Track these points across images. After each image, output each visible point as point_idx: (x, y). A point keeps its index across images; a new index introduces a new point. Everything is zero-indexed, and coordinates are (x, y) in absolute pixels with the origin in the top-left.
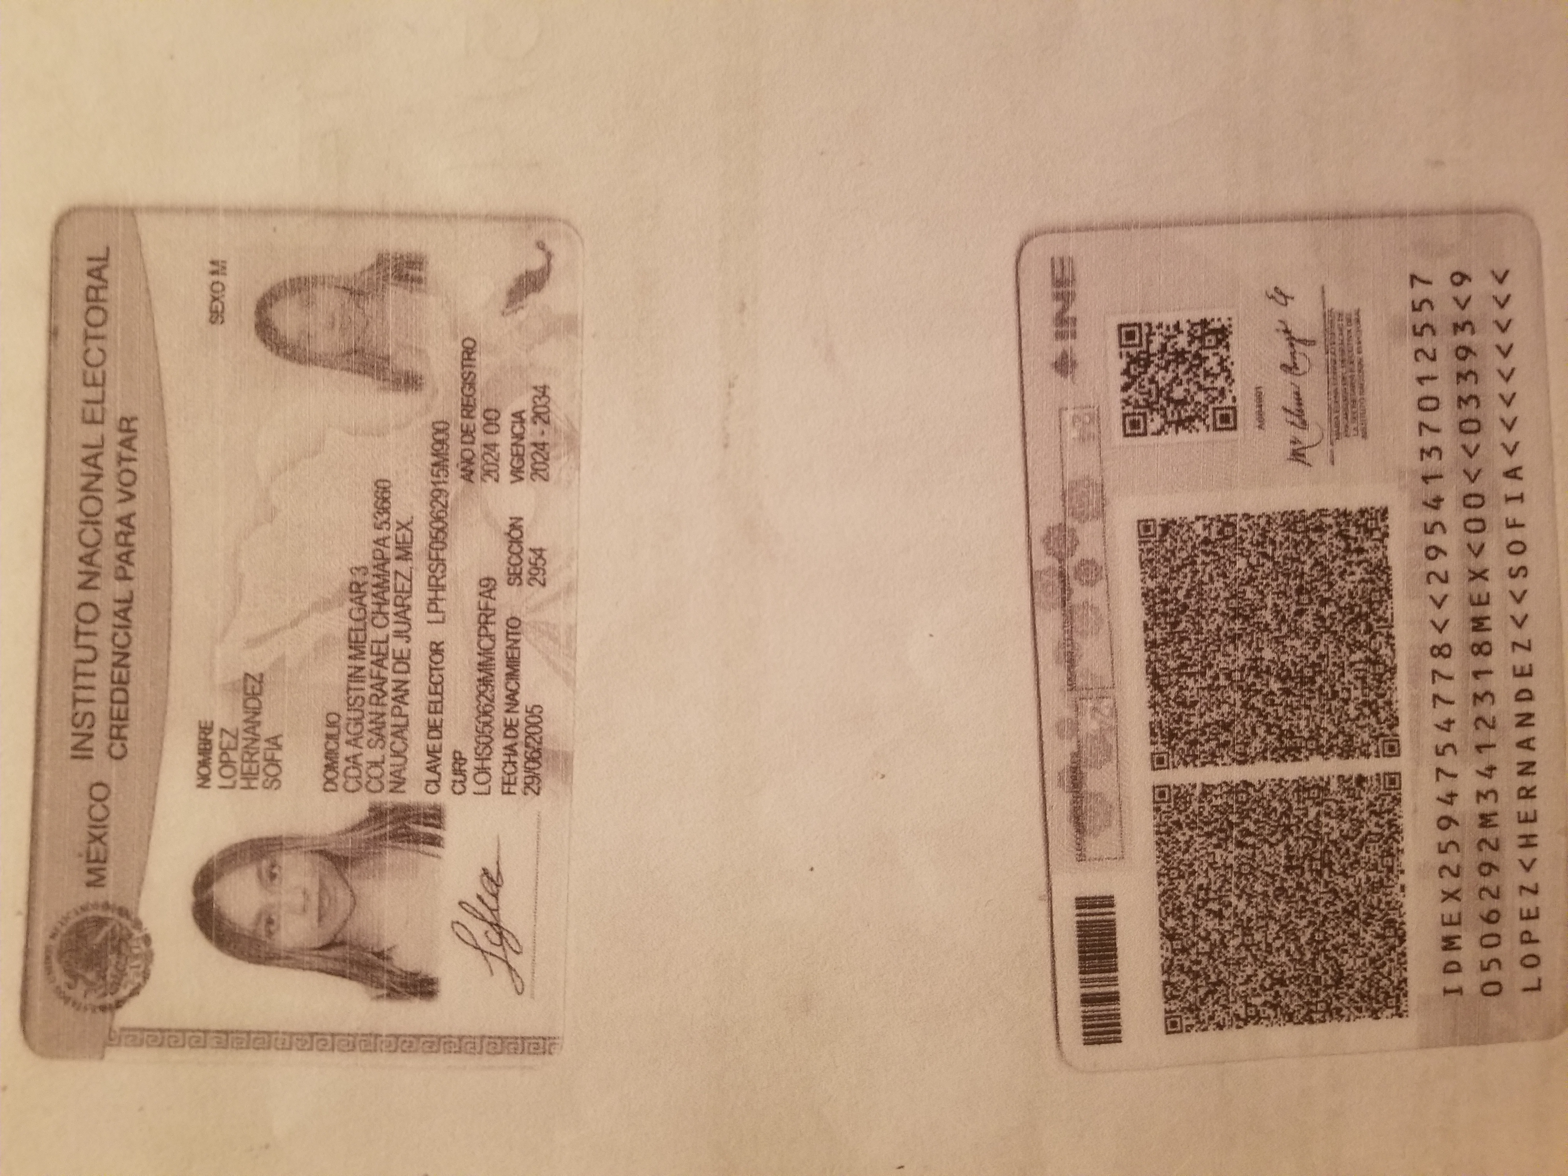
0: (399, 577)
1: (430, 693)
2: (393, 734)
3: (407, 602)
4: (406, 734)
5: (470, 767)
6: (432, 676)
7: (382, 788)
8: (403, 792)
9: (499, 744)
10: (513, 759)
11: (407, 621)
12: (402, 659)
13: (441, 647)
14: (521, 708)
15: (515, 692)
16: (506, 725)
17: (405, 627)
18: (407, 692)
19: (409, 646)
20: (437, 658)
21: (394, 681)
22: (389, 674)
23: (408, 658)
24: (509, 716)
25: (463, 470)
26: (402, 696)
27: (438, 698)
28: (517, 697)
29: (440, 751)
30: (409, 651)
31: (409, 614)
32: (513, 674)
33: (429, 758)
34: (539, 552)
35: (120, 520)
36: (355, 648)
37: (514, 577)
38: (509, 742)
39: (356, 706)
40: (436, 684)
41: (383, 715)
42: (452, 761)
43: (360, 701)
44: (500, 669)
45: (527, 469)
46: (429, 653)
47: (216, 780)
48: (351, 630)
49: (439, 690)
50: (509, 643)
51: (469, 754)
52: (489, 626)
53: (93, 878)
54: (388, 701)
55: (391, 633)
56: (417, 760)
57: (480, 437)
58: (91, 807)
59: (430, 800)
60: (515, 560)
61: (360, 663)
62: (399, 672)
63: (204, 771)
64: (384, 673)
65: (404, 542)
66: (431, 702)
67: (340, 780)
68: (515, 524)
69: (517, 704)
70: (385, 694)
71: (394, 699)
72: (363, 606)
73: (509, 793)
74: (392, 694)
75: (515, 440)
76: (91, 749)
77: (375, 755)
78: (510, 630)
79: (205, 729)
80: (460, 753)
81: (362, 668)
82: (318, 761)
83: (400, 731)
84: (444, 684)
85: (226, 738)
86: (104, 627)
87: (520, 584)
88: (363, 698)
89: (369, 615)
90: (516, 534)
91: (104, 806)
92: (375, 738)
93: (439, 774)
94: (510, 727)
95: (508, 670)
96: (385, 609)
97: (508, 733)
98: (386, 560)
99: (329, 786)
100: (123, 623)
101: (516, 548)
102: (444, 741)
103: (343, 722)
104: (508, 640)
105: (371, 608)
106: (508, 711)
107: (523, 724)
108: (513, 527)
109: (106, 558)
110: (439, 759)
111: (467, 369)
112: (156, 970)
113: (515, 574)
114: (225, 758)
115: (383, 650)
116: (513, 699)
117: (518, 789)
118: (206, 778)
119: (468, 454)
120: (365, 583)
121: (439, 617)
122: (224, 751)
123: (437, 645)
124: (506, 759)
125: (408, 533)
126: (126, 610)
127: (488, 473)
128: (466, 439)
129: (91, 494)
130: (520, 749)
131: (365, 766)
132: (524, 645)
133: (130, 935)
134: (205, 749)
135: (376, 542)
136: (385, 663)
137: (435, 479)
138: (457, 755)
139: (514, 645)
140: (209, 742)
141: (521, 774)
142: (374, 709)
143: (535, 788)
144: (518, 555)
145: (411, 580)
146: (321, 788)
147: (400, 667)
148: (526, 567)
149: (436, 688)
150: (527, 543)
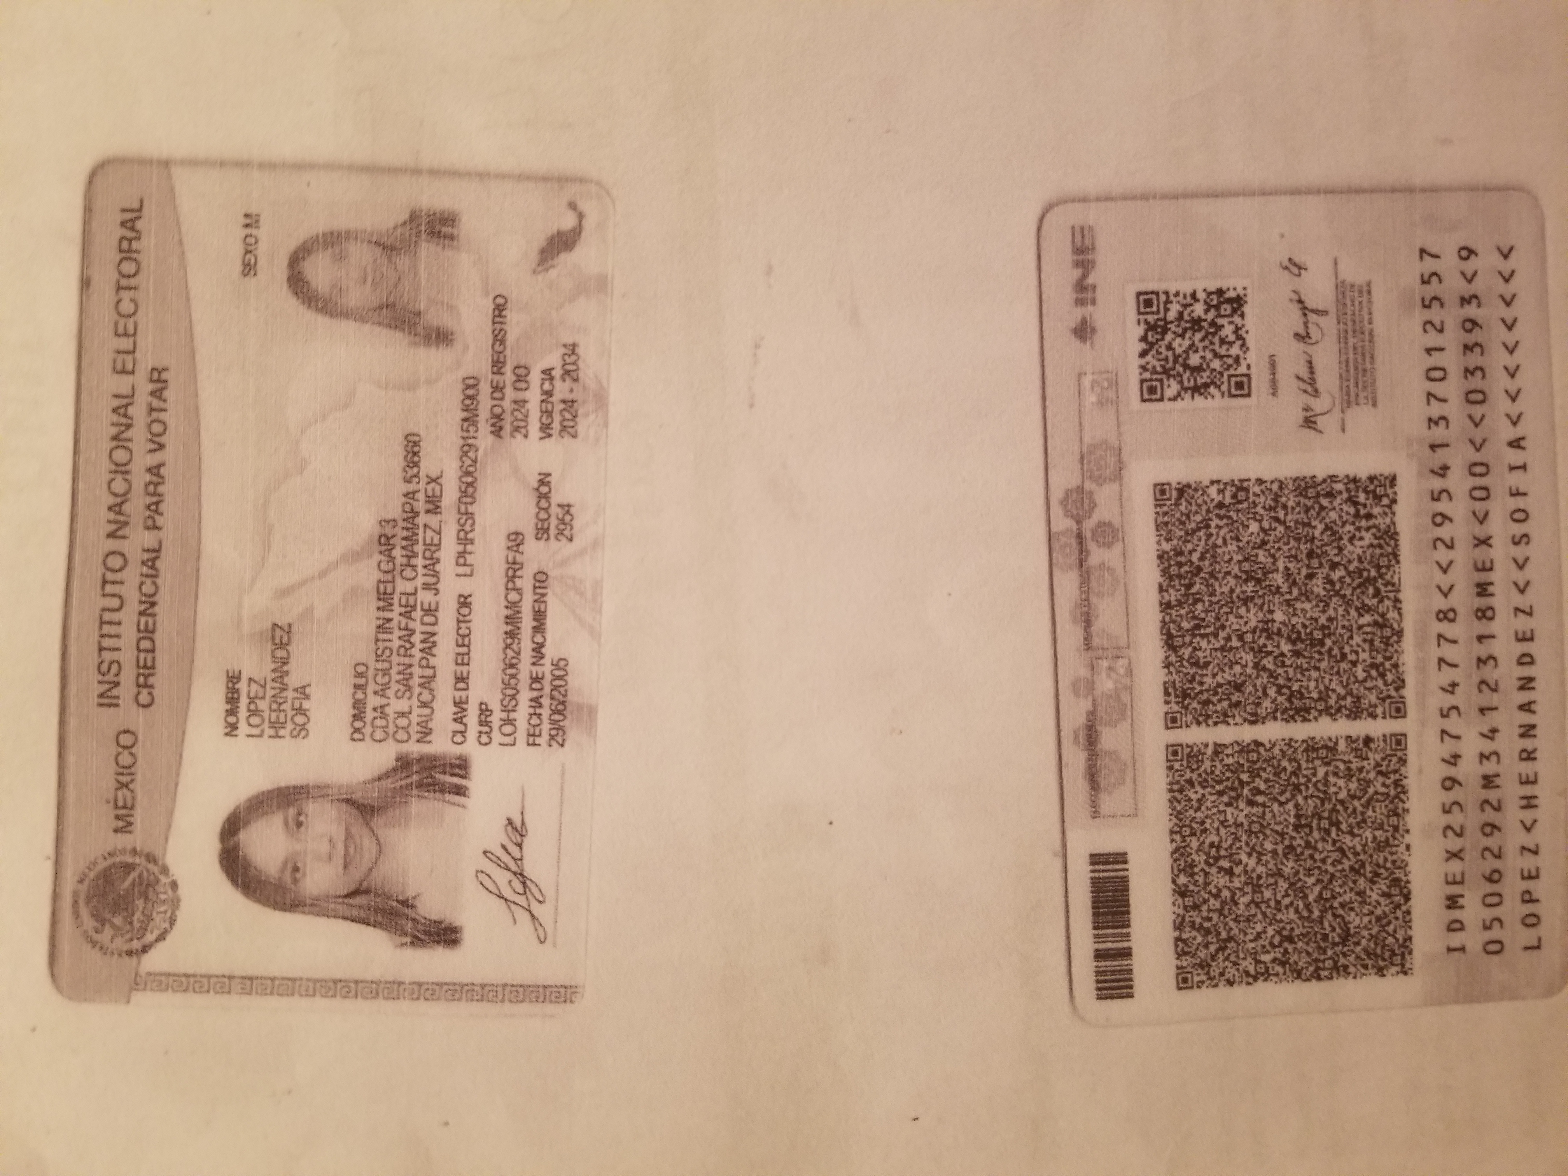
0: (428, 530)
1: (458, 645)
2: (420, 685)
3: (436, 555)
4: (433, 685)
5: (496, 718)
6: (459, 628)
7: (409, 737)
8: (430, 742)
9: (525, 696)
10: (538, 711)
11: (436, 574)
12: (430, 611)
13: (469, 600)
14: (547, 661)
15: (541, 645)
16: (531, 678)
17: (432, 580)
18: (434, 644)
19: (437, 598)
20: (465, 611)
21: (422, 633)
22: (417, 626)
23: (436, 610)
24: (534, 669)
25: (493, 425)
26: (430, 648)
27: (465, 650)
28: (543, 650)
29: (467, 703)
30: (437, 603)
31: (438, 567)
32: (539, 628)
33: (456, 710)
34: (567, 508)
35: (149, 470)
36: (384, 600)
37: (542, 532)
38: (535, 694)
39: (384, 657)
40: (464, 636)
41: (410, 666)
42: (478, 712)
43: (387, 652)
44: (527, 623)
45: (556, 425)
46: (456, 606)
47: (243, 728)
48: (380, 581)
49: (466, 642)
50: (536, 597)
51: (495, 705)
52: (516, 580)
53: (121, 824)
54: (415, 652)
55: (419, 586)
56: (444, 711)
57: (510, 393)
58: (118, 754)
59: (457, 750)
60: (543, 515)
61: (388, 615)
62: (427, 624)
63: (232, 719)
64: (411, 625)
65: (434, 496)
66: (458, 654)
67: (368, 730)
68: (544, 480)
69: (542, 657)
70: (413, 646)
71: (422, 650)
72: (392, 559)
73: (534, 744)
74: (419, 646)
75: (544, 397)
76: (118, 697)
77: (402, 705)
78: (538, 584)
79: (233, 679)
80: (486, 704)
81: (390, 620)
82: (347, 711)
83: (428, 682)
84: (472, 636)
85: (254, 687)
86: (132, 575)
87: (548, 539)
88: (391, 650)
89: (398, 568)
90: (544, 489)
91: (131, 754)
92: (402, 688)
93: (465, 725)
94: (536, 679)
95: (535, 624)
96: (414, 561)
97: (534, 686)
98: (415, 514)
99: (356, 736)
100: (151, 572)
101: (544, 504)
102: (471, 693)
103: (371, 673)
104: (535, 594)
105: (400, 560)
106: (534, 664)
107: (548, 677)
108: (542, 482)
109: (136, 507)
110: (465, 710)
111: (498, 326)
112: (182, 915)
113: (542, 529)
114: (252, 707)
115: (411, 602)
116: (539, 652)
117: (543, 740)
118: (233, 727)
119: (497, 410)
120: (393, 536)
121: (467, 570)
122: (252, 700)
123: (466, 598)
124: (532, 711)
125: (438, 488)
126: (154, 560)
127: (517, 429)
128: (497, 395)
129: (121, 444)
130: (546, 701)
131: (392, 716)
132: (550, 599)
133: (158, 881)
134: (232, 699)
135: (406, 495)
136: (413, 615)
137: (465, 434)
138: (484, 707)
139: (540, 599)
140: (237, 691)
141: (546, 726)
142: (402, 660)
143: (560, 740)
144: (546, 510)
145: (439, 533)
146: (349, 737)
147: (427, 619)
148: (554, 522)
149: (464, 641)
150: (555, 499)
